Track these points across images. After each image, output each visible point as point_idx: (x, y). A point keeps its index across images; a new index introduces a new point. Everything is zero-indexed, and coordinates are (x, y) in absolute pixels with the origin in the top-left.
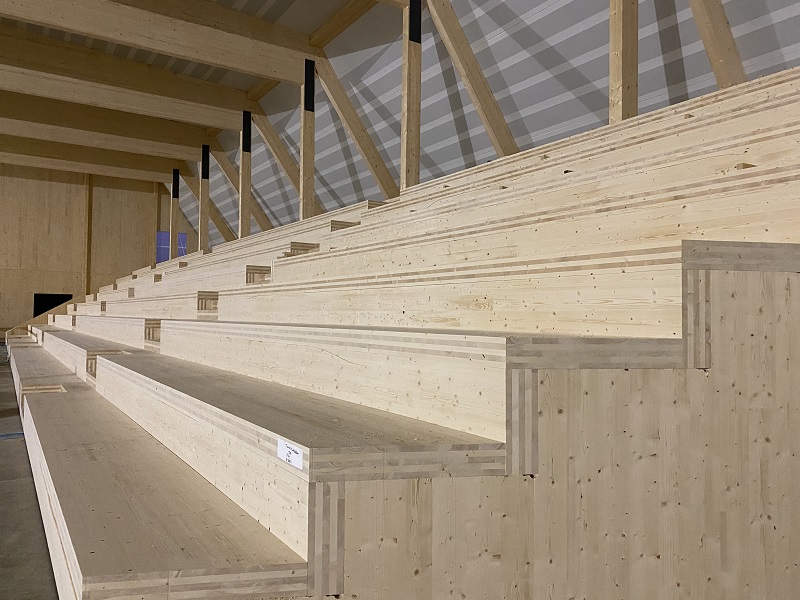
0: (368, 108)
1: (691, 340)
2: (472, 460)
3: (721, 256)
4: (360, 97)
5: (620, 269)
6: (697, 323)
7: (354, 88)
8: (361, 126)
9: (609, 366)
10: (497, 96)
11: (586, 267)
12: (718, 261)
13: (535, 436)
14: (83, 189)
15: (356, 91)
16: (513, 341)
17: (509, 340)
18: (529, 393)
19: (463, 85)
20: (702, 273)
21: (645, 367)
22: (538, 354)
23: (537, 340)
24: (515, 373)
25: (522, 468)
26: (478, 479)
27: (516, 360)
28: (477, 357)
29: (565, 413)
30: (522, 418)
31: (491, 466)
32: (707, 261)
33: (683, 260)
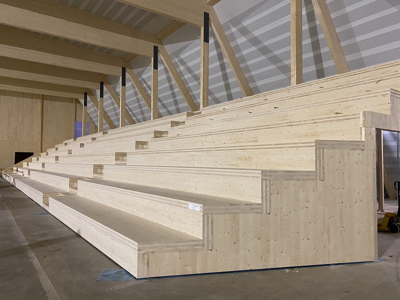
0: (182, 68)
1: (318, 171)
2: (251, 209)
3: (327, 145)
4: (179, 63)
5: (296, 149)
6: (320, 166)
7: (176, 59)
8: (179, 76)
9: (293, 180)
10: (242, 65)
11: (285, 147)
12: (327, 146)
13: (270, 201)
14: (39, 102)
15: (177, 60)
16: (263, 172)
17: (262, 171)
18: (268, 188)
19: (226, 60)
20: (321, 150)
21: (304, 180)
22: (271, 176)
23: (271, 171)
24: (264, 181)
25: (266, 211)
26: (253, 214)
27: (264, 178)
28: (251, 177)
29: (279, 195)
30: (266, 196)
31: (257, 211)
32: (323, 146)
33: (315, 146)
